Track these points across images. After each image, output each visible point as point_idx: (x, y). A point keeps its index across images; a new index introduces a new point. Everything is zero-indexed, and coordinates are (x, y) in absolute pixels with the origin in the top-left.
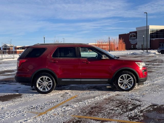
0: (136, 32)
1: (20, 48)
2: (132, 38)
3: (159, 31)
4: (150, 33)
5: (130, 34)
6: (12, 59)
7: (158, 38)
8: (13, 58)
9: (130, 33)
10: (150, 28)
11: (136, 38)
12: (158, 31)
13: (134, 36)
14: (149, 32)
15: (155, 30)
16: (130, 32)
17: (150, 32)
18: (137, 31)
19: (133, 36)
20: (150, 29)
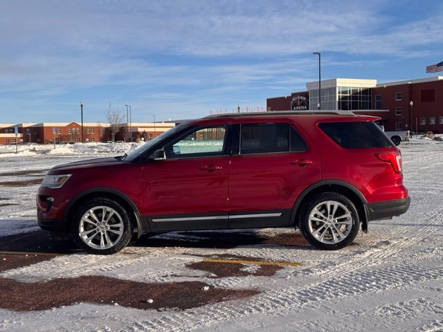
0: (306, 94)
1: (9, 128)
2: (297, 108)
3: (360, 92)
4: (339, 96)
5: (294, 99)
6: (13, 155)
7: (357, 109)
8: (16, 153)
9: (294, 95)
10: (338, 85)
11: (306, 107)
12: (357, 93)
13: (303, 104)
14: (335, 93)
15: (350, 91)
16: (292, 94)
17: (337, 95)
18: (308, 92)
19: (299, 104)
20: (337, 88)
